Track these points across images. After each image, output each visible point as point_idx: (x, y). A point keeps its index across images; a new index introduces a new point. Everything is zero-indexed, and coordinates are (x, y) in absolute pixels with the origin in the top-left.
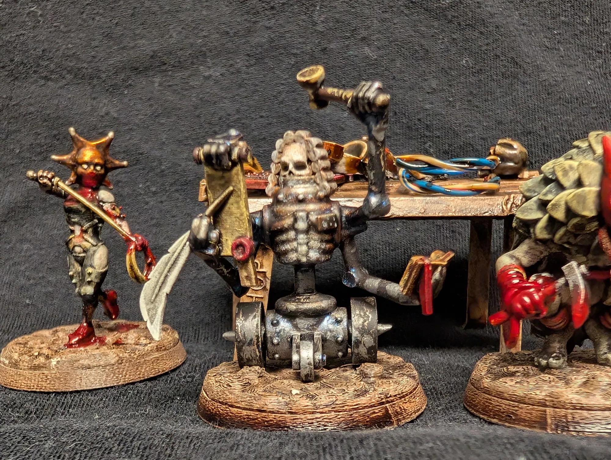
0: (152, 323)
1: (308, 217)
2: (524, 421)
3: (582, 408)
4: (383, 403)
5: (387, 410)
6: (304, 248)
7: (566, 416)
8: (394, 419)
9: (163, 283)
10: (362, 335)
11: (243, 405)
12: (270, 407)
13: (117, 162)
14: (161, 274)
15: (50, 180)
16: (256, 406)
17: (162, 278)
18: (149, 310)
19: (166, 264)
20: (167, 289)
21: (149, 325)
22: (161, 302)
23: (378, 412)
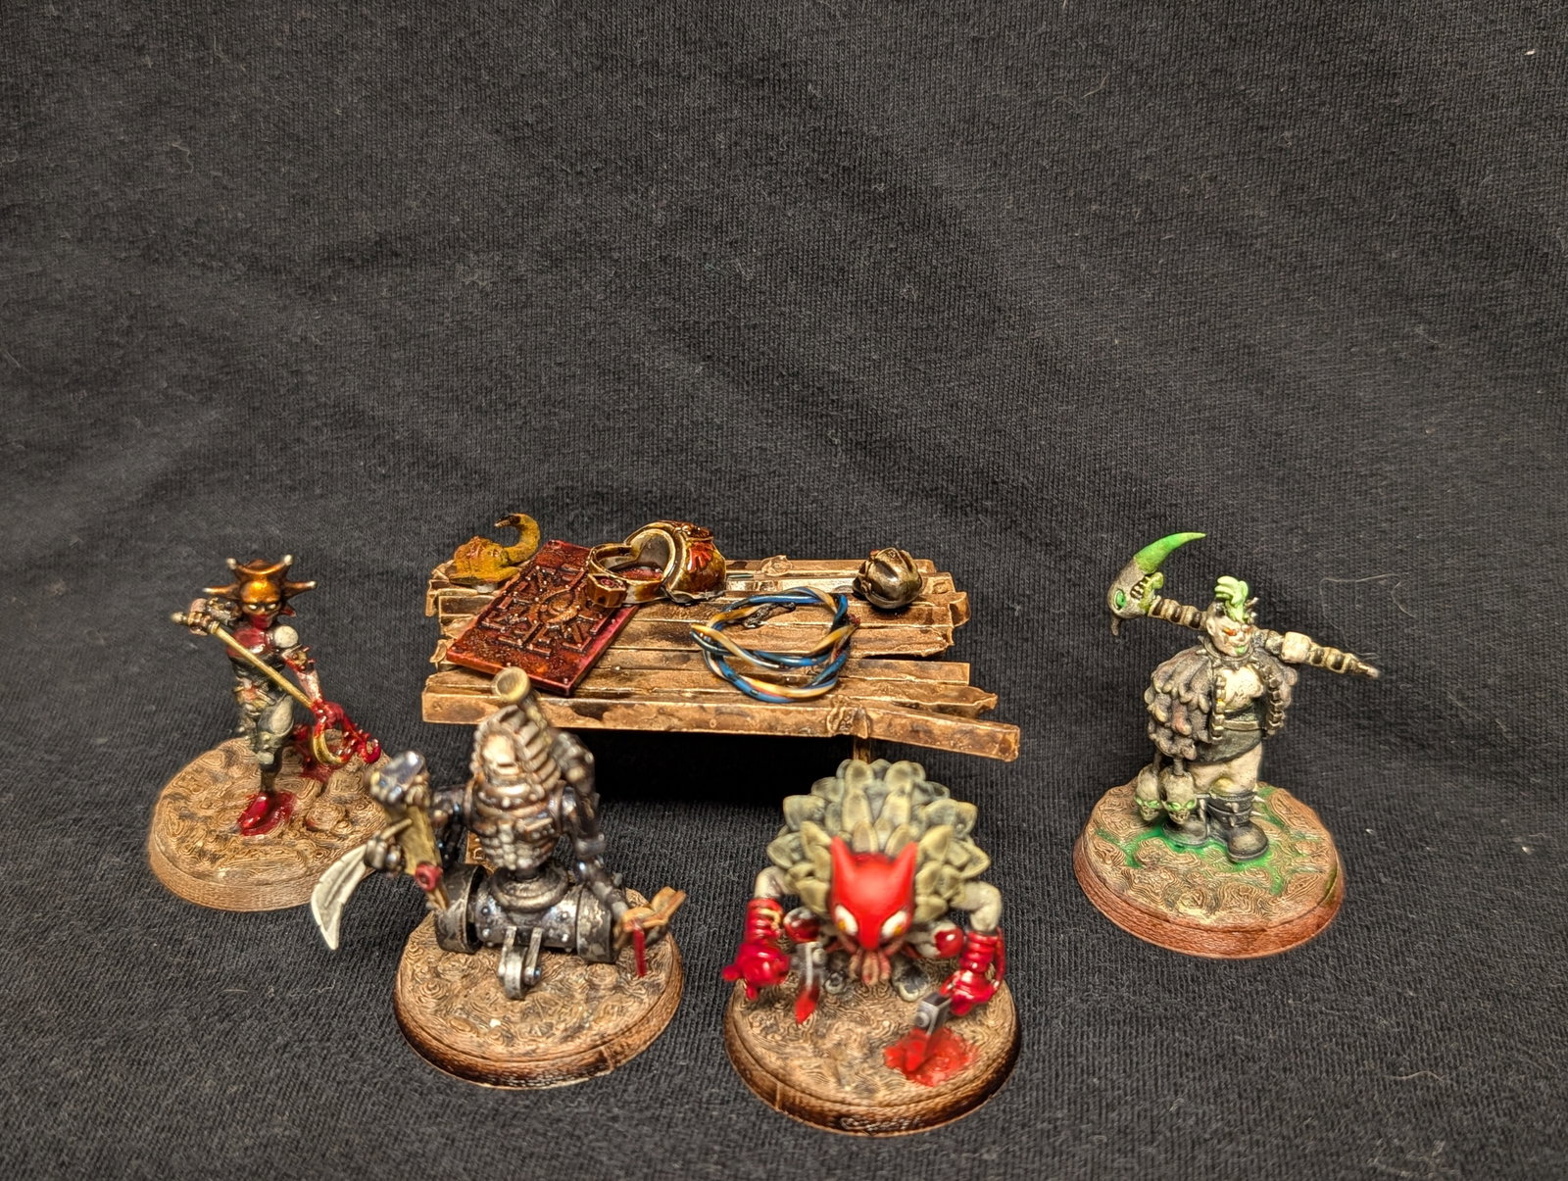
0: (326, 929)
1: (514, 827)
2: (758, 1087)
3: (811, 1095)
4: (597, 1046)
5: (601, 1053)
6: (512, 857)
7: (794, 1097)
8: (610, 1062)
9: (338, 891)
10: (589, 943)
11: (433, 1032)
12: (461, 1046)
13: (300, 586)
14: (334, 882)
15: (205, 629)
16: (447, 1042)
17: (335, 888)
18: (322, 915)
19: (341, 873)
20: (343, 898)
21: (322, 930)
22: (335, 909)
23: (589, 1057)
